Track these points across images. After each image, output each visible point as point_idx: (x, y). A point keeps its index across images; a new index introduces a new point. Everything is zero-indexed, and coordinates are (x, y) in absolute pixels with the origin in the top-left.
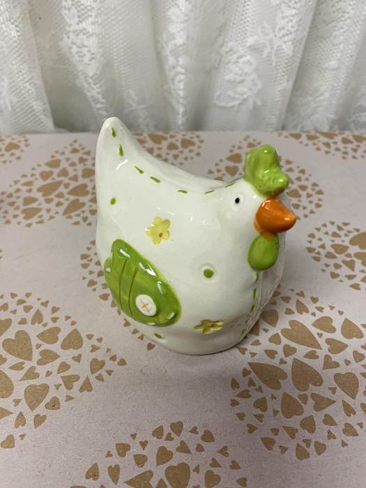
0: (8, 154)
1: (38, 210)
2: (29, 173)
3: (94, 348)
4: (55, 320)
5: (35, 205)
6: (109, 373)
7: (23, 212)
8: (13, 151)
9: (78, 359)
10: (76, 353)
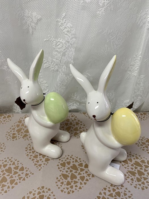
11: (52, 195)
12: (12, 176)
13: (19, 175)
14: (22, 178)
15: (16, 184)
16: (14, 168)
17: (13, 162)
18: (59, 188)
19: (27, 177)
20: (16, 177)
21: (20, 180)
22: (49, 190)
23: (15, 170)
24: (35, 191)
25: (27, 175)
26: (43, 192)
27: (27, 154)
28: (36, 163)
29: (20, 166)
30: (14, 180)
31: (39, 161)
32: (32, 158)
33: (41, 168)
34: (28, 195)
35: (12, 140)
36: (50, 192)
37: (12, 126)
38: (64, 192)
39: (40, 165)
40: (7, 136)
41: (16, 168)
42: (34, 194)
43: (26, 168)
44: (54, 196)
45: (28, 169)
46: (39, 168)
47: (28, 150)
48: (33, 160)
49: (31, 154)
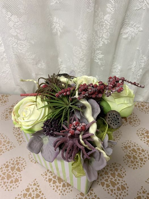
0: (4, 104)
1: (8, 117)
2: (7, 108)
3: (11, 144)
4: (6, 139)
5: (7, 116)
6: (13, 148)
7: (5, 117)
8: (5, 103)
9: (8, 146)
10: (8, 145)
11: (25, 162)
12: (1, 146)
13: (6, 147)
14: (8, 149)
15: (4, 152)
16: (3, 141)
17: (3, 137)
18: (30, 159)
19: (11, 149)
20: (4, 148)
21: (6, 150)
22: (24, 159)
23: (4, 143)
24: (15, 159)
25: (11, 147)
26: (20, 160)
27: (14, 132)
28: (19, 139)
29: (8, 140)
30: (3, 150)
31: (21, 138)
32: (17, 135)
33: (21, 144)
34: (10, 161)
35: (5, 120)
36: (23, 161)
37: (6, 109)
38: (32, 162)
39: (21, 141)
40: (2, 116)
41: (5, 142)
42: (13, 161)
43: (11, 142)
44: (26, 163)
45: (12, 143)
46: (20, 143)
47: (15, 129)
48: (17, 137)
49: (17, 132)
